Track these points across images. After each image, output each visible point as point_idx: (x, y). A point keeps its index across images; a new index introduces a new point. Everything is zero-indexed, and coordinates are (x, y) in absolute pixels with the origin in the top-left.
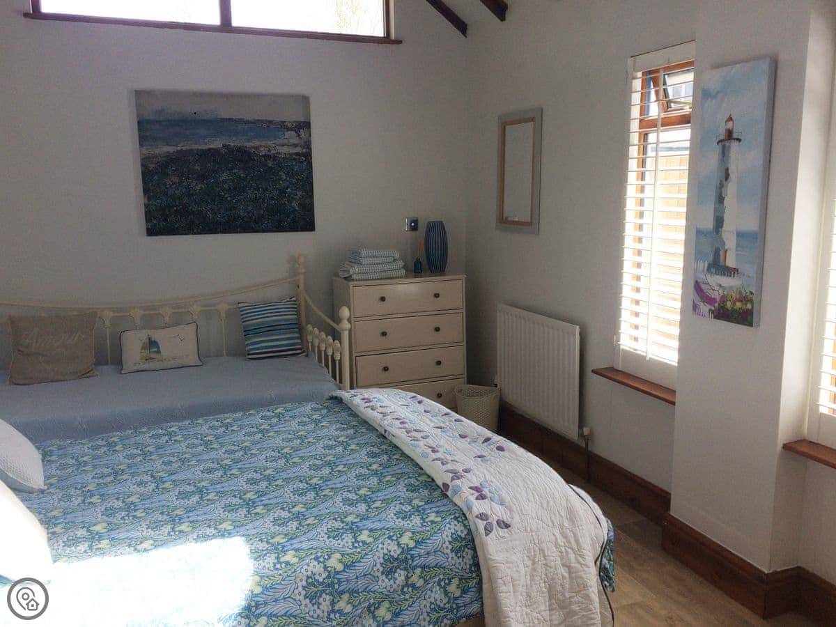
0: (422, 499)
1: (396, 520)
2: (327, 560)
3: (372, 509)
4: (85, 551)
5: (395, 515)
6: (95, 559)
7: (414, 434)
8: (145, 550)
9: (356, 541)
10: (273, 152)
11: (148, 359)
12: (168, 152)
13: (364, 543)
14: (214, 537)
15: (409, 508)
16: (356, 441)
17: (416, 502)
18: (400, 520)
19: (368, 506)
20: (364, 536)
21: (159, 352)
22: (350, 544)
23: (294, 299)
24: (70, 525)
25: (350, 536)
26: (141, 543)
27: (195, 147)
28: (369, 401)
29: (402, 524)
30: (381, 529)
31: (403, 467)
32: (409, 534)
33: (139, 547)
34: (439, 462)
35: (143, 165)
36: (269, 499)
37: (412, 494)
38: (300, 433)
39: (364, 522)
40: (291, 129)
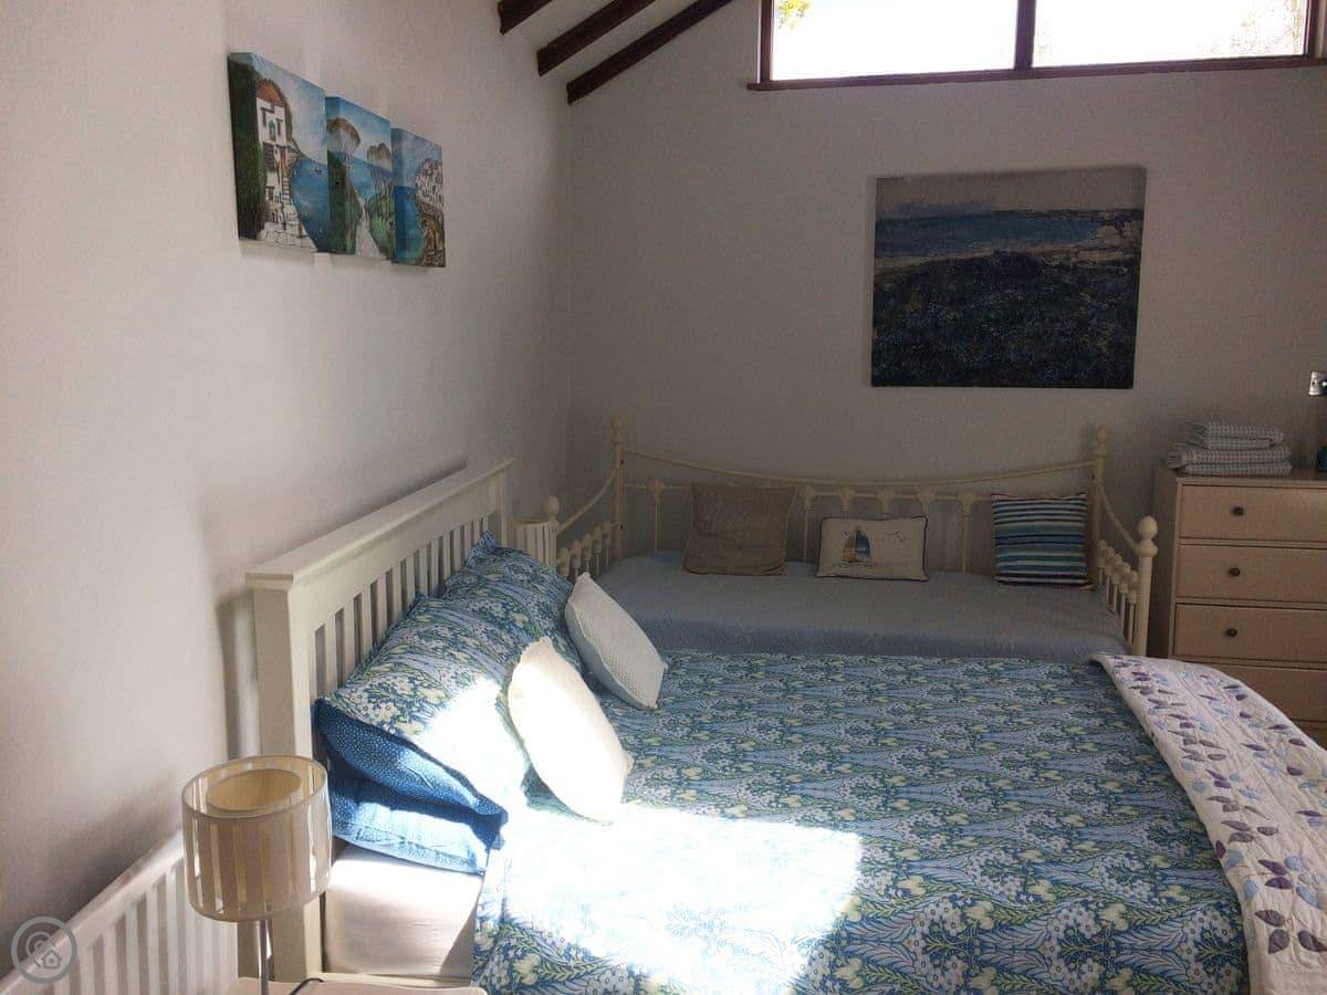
0: (1170, 858)
1: (1106, 880)
2: (971, 906)
3: (1074, 851)
4: (665, 799)
5: (1108, 870)
6: (671, 810)
7: (1198, 748)
8: (733, 817)
9: (1025, 892)
10: (1074, 260)
11: (852, 561)
12: (912, 265)
13: (1038, 898)
14: (824, 824)
15: (1138, 866)
16: (1097, 738)
17: (1156, 860)
18: (1113, 881)
19: (1070, 844)
20: (1041, 888)
21: (867, 553)
22: (1014, 893)
23: (1083, 496)
24: (662, 760)
25: (1018, 881)
26: (732, 806)
27: (953, 256)
28: (1144, 677)
29: (1114, 888)
30: (1074, 886)
31: (1159, 798)
32: (1121, 907)
33: (728, 811)
34: (1220, 805)
35: (876, 285)
36: (921, 793)
37: (1157, 845)
38: (1012, 708)
39: (1051, 867)
40: (1110, 223)
